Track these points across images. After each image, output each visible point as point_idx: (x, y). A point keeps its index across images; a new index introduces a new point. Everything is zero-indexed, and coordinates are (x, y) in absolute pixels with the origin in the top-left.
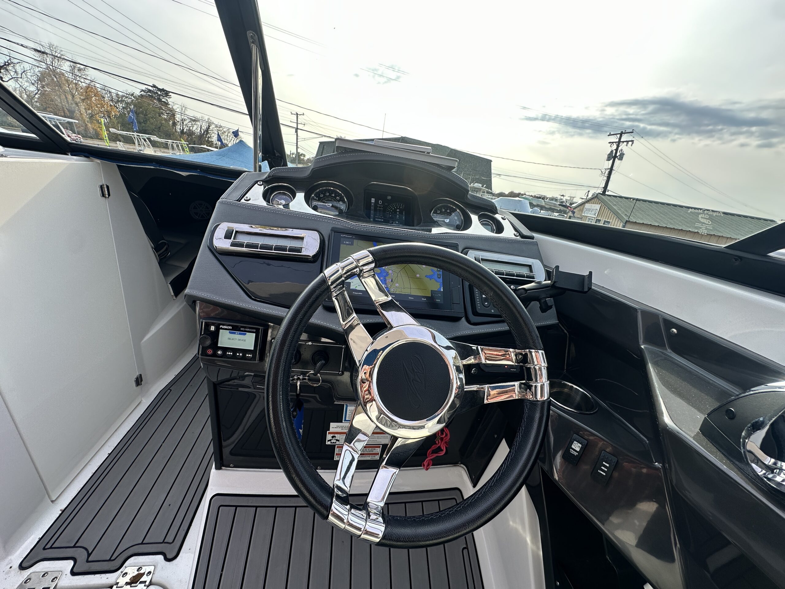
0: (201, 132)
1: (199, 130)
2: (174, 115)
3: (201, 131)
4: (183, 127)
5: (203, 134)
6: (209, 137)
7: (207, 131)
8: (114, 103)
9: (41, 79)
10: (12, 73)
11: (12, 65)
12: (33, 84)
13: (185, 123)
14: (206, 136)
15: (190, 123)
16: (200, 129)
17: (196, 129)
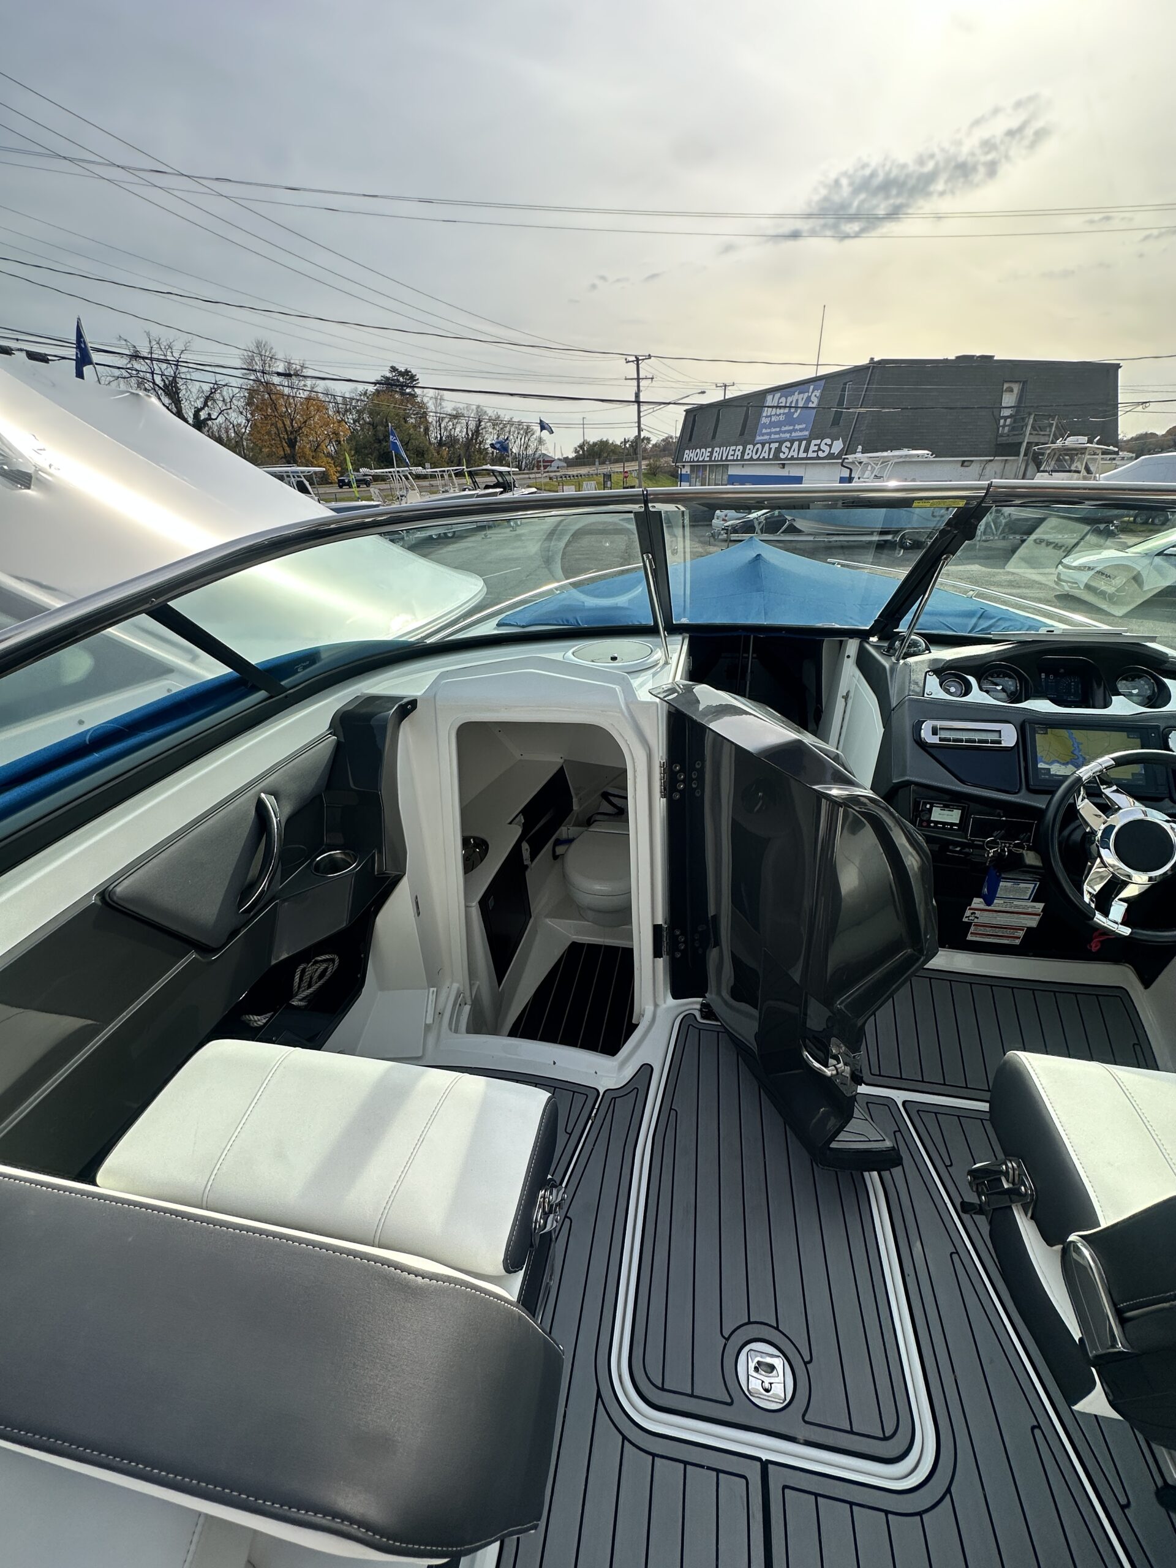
0: (468, 435)
1: (464, 433)
2: (425, 414)
3: (467, 433)
4: (440, 434)
5: (472, 439)
6: (480, 443)
7: (477, 432)
8: (342, 416)
9: (249, 403)
10: (220, 404)
11: (219, 391)
12: (241, 413)
13: (442, 426)
14: (476, 441)
15: (451, 423)
16: (465, 430)
17: (460, 432)
